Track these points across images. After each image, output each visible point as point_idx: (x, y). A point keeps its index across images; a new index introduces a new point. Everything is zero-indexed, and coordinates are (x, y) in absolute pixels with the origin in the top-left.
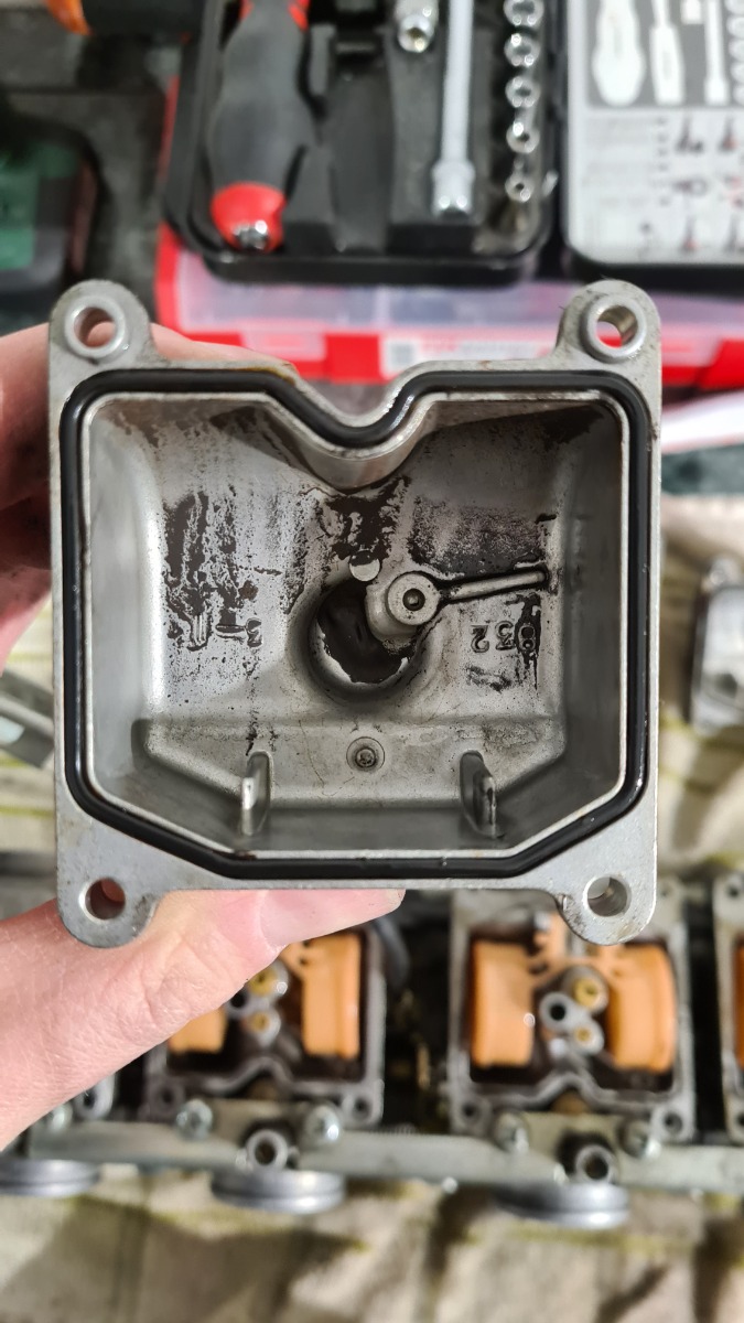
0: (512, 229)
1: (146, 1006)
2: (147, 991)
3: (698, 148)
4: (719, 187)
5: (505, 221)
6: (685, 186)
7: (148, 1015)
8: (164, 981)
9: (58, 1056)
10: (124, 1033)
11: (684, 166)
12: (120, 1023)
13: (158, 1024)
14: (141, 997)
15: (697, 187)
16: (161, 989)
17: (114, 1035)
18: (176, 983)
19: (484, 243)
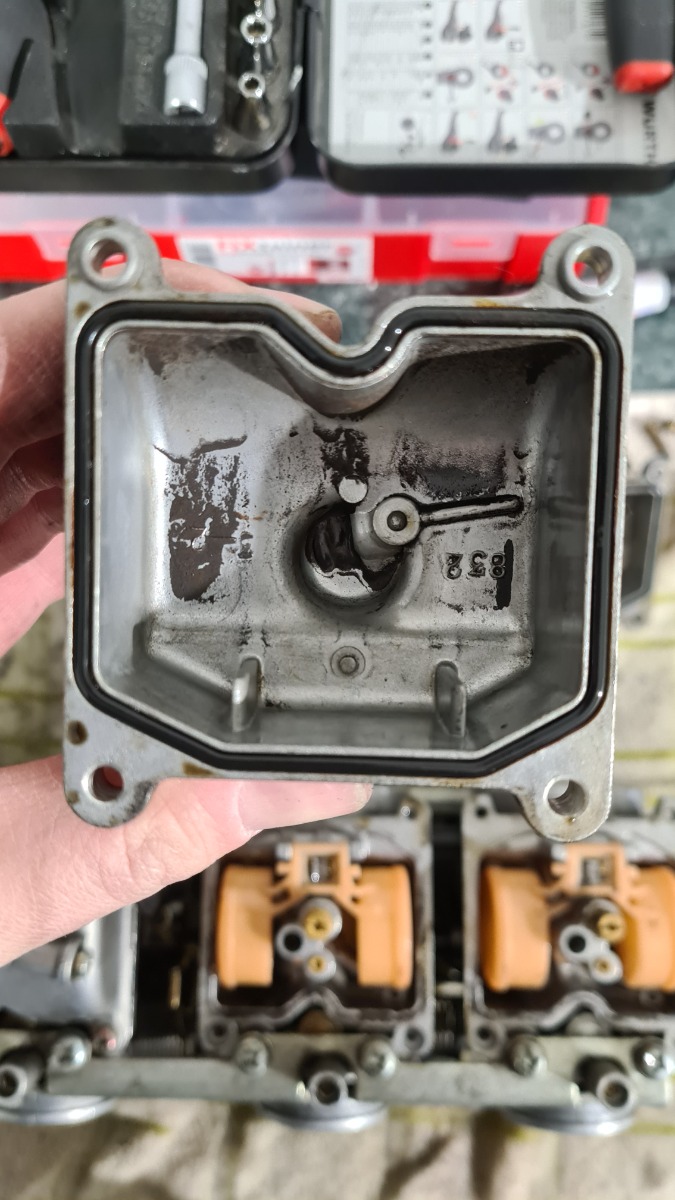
0: (254, 129)
1: (126, 860)
2: (128, 846)
3: (465, 35)
4: (485, 78)
5: (245, 122)
6: (450, 78)
7: (126, 869)
8: (145, 840)
9: (42, 896)
10: (104, 882)
11: (450, 55)
12: (101, 873)
13: (134, 878)
14: (122, 852)
15: (462, 77)
16: (142, 847)
17: (94, 883)
18: (155, 843)
19: (225, 145)
